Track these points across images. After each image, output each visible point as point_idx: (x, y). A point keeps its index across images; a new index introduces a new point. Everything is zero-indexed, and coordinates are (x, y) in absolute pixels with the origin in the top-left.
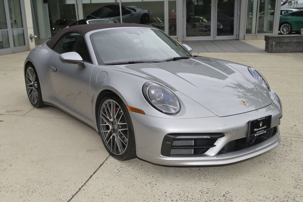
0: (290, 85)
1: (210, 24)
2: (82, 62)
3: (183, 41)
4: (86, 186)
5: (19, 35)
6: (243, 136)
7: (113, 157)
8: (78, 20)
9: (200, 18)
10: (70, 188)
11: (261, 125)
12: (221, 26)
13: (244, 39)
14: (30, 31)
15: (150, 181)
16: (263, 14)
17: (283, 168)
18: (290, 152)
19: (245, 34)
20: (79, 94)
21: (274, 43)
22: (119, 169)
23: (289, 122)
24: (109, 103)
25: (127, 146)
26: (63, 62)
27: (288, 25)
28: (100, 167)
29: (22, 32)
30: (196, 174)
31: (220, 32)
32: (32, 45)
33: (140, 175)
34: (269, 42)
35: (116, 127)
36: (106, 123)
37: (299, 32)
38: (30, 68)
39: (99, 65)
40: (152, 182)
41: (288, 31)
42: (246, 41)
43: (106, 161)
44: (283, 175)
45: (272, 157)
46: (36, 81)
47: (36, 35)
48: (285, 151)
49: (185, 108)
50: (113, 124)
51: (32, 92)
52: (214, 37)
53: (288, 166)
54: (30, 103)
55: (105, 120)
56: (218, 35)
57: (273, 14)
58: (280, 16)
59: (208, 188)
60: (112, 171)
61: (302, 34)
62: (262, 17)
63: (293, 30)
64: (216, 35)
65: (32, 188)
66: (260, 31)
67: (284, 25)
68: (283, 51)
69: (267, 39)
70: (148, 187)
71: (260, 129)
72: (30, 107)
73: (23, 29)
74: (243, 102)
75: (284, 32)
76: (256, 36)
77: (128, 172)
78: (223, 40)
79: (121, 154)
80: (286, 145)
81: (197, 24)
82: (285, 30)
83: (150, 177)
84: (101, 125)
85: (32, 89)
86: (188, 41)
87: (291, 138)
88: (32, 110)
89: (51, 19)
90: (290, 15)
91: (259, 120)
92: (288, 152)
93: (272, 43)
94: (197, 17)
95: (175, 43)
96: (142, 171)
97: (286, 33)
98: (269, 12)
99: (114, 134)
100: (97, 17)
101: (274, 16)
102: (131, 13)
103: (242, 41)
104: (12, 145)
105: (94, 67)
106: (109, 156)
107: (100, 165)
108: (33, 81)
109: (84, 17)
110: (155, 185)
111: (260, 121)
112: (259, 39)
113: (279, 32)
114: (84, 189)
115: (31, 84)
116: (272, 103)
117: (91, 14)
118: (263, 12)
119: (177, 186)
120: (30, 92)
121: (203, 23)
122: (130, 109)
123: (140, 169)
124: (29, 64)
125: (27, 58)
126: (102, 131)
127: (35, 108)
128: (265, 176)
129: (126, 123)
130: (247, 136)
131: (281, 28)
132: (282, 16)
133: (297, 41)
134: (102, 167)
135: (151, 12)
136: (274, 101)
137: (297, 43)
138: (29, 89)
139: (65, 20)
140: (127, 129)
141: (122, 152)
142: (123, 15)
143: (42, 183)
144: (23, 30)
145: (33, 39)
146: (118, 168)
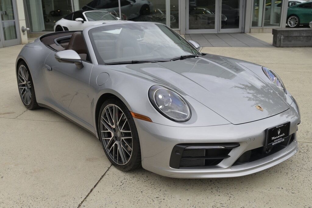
0: (301, 83)
1: (215, 15)
2: (80, 61)
3: (186, 34)
4: (86, 202)
5: (9, 28)
6: (260, 145)
7: (115, 167)
8: (73, 11)
9: (203, 9)
10: (68, 204)
11: (279, 133)
12: (225, 18)
13: (250, 32)
14: (22, 23)
15: (157, 196)
16: (270, 5)
17: (301, 178)
18: (308, 160)
19: (251, 27)
20: (76, 94)
21: (282, 37)
22: (123, 182)
23: (304, 125)
24: (111, 108)
25: (131, 156)
26: (59, 61)
27: (295, 17)
28: (101, 179)
29: (13, 24)
30: (208, 187)
31: (225, 25)
32: (24, 38)
33: (146, 188)
34: (277, 35)
35: (119, 134)
36: (108, 130)
37: (307, 26)
38: (22, 66)
39: (99, 65)
40: (159, 197)
41: (296, 24)
42: (252, 35)
43: (108, 172)
44: (301, 187)
45: (288, 166)
46: (29, 80)
47: (29, 28)
48: (302, 159)
49: (196, 114)
50: (115, 131)
51: (25, 92)
52: (218, 29)
53: (307, 176)
54: (23, 104)
55: (106, 127)
56: (222, 27)
57: (280, 5)
58: (288, 8)
59: (221, 204)
60: (115, 183)
61: (311, 27)
62: (268, 9)
63: (301, 23)
64: (220, 28)
65: (26, 205)
66: (267, 24)
67: (292, 17)
68: (292, 46)
69: (275, 32)
70: (156, 202)
71: (278, 137)
72: (23, 108)
73: (13, 21)
74: (259, 107)
75: (291, 25)
76: (263, 29)
77: (133, 185)
78: (228, 33)
79: (124, 164)
80: (303, 151)
81: (200, 15)
82: (292, 22)
83: (157, 191)
84: (101, 131)
85: (25, 89)
86: (191, 34)
87: (307, 144)
88: (25, 112)
89: (45, 10)
90: (297, 7)
91: (277, 127)
92: (305, 160)
93: (280, 37)
94: (200, 8)
95: (177, 36)
96: (148, 183)
97: (293, 26)
98: (276, 3)
99: (116, 142)
100: (94, 8)
101: (281, 8)
102: (130, 4)
103: (248, 34)
104: (3, 153)
105: (93, 67)
106: (111, 166)
107: (101, 177)
108: (26, 80)
109: (80, 8)
110: (163, 201)
111: (278, 129)
112: (265, 33)
113: (287, 25)
114: (84, 205)
115: (23, 83)
116: (289, 108)
117: (87, 5)
118: (270, 3)
119: (187, 201)
120: (22, 93)
121: (206, 15)
122: (135, 115)
123: (146, 180)
124: (21, 62)
125: (19, 55)
126: (103, 138)
127: (28, 110)
128: (282, 188)
129: (131, 131)
130: (264, 145)
131: (289, 20)
132: (290, 8)
133: (307, 35)
134: (103, 179)
135: (151, 3)
136: (291, 105)
137: (306, 37)
138: (21, 88)
139: (59, 11)
140: (132, 138)
141: (125, 162)
142: (121, 6)
143: (37, 199)
144: (15, 22)
145: (26, 32)
146: (121, 179)
